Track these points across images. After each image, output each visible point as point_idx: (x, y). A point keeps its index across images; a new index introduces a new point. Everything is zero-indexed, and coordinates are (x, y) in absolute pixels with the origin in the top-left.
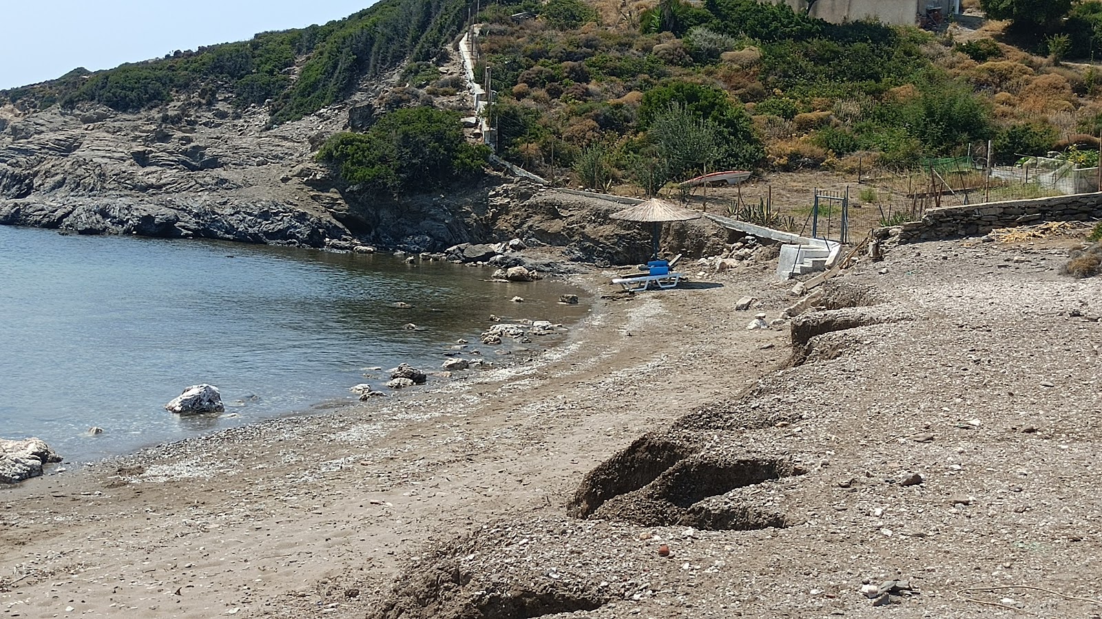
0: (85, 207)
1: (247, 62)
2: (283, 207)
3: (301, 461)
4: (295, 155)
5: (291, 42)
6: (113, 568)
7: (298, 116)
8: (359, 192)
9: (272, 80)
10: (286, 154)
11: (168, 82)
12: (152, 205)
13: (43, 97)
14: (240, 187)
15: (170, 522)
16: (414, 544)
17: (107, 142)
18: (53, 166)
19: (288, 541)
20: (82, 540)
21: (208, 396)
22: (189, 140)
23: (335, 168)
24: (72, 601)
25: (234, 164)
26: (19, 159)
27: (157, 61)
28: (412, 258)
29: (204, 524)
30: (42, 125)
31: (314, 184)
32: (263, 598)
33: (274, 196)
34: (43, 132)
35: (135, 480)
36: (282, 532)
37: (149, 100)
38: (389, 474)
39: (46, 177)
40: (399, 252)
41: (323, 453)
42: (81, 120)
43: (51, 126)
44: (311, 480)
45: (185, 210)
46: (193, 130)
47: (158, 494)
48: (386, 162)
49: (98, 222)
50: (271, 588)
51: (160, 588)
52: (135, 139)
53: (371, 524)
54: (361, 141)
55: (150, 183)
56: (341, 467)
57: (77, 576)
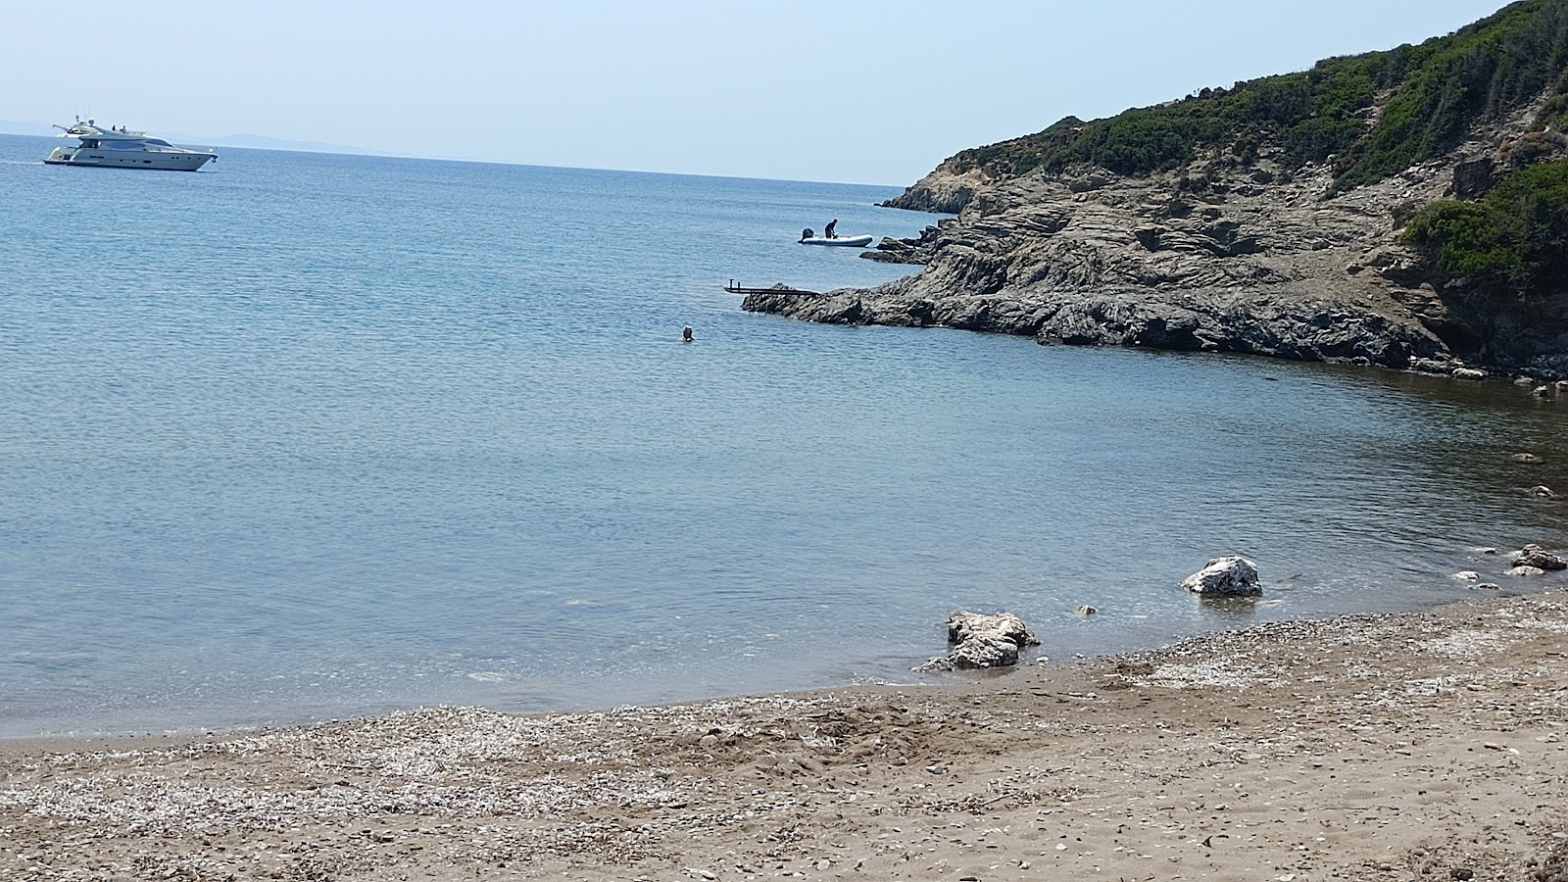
0: (1073, 306)
1: (1303, 102)
2: (1349, 309)
3: (1376, 676)
4: (1368, 234)
5: (1369, 71)
6: (1116, 799)
7: (1375, 178)
8: (1465, 288)
9: (1339, 126)
10: (1355, 233)
11: (1190, 133)
12: (1164, 305)
13: (1020, 158)
14: (1288, 279)
15: (1190, 744)
16: (1557, 813)
17: (1103, 218)
18: (1033, 251)
19: (1362, 789)
20: (1073, 756)
21: (1241, 573)
22: (1216, 214)
23: (1430, 253)
24: (1065, 837)
25: (1279, 248)
26: (989, 241)
27: (1177, 104)
28: (1544, 388)
29: (1240, 753)
30: (1020, 196)
31: (1396, 276)
32: (1328, 865)
33: (1337, 294)
34: (1020, 205)
35: (1141, 682)
36: (1353, 774)
37: (1163, 159)
38: (1513, 707)
39: (1024, 265)
40: (1524, 379)
41: (1409, 667)
42: (1070, 189)
43: (1031, 196)
44: (1392, 704)
45: (1208, 312)
46: (1222, 200)
47: (1174, 705)
48: (1508, 243)
49: (1090, 327)
50: (1339, 852)
51: (1182, 833)
52: (1141, 213)
53: (1487, 777)
54: (1471, 213)
55: (1161, 274)
56: (1438, 690)
57: (1068, 804)
